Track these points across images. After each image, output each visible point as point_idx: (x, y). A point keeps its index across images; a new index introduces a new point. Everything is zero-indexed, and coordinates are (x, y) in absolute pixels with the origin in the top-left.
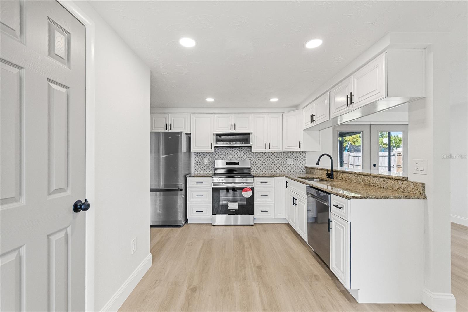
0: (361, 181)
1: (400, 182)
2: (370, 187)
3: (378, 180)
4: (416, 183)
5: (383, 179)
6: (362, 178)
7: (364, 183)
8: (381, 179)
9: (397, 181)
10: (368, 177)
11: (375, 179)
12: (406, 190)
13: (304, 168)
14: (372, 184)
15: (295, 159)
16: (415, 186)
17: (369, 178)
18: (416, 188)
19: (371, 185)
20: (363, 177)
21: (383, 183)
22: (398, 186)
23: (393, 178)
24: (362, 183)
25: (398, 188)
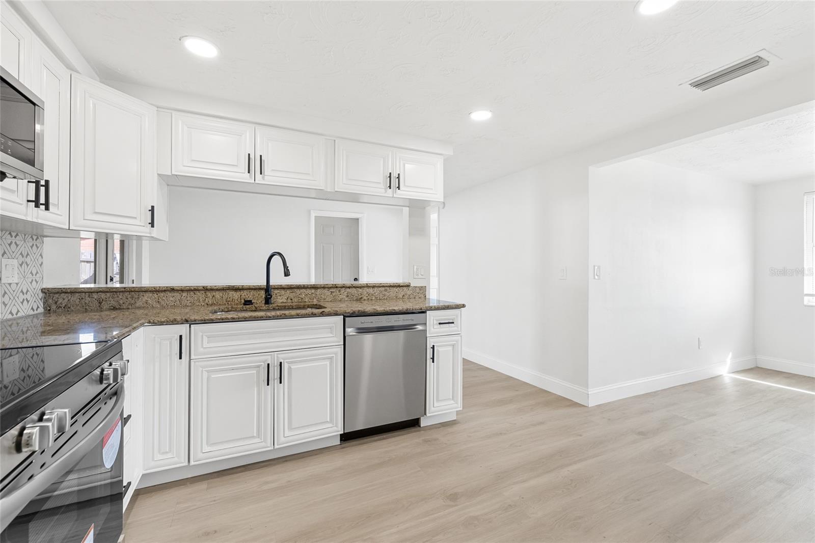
0: (344, 297)
1: (405, 289)
2: (362, 303)
3: (375, 291)
4: (422, 287)
5: (383, 289)
6: (346, 292)
7: (349, 298)
8: (380, 289)
9: (402, 288)
10: (357, 289)
11: (371, 290)
12: (411, 296)
13: (41, 295)
14: (365, 298)
15: (21, 259)
16: (420, 290)
17: (361, 290)
18: (421, 292)
19: (364, 300)
20: (348, 290)
21: (384, 293)
22: (403, 293)
23: (401, 285)
24: (346, 299)
25: (403, 296)
